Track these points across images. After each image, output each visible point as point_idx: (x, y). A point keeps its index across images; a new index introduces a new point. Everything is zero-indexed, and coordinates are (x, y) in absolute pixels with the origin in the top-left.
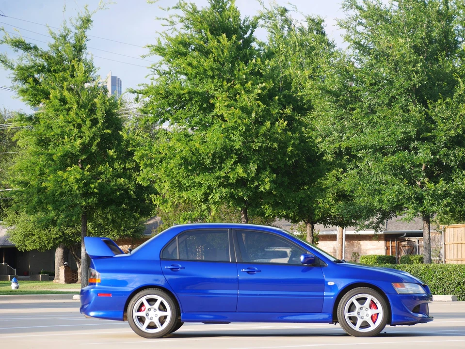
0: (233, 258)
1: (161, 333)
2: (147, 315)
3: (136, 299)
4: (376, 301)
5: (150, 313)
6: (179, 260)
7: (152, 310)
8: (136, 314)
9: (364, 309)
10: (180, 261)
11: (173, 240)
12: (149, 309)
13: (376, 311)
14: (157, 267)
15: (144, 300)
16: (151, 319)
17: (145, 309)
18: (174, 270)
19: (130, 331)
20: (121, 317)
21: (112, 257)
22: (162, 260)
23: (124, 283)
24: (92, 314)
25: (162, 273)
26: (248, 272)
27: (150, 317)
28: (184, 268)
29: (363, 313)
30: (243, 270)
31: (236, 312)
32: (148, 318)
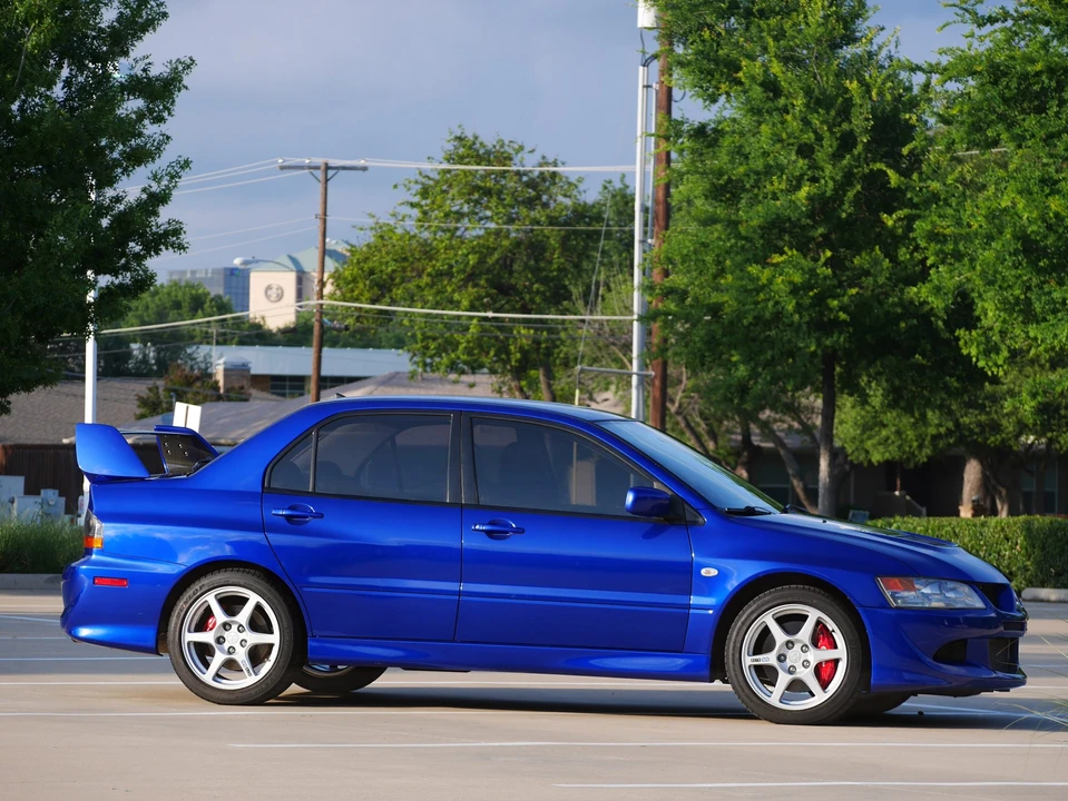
0: (456, 492)
1: (253, 692)
2: (220, 640)
3: (190, 598)
4: (831, 625)
5: (226, 634)
6: (314, 493)
7: (234, 627)
8: (191, 637)
9: (797, 647)
10: (315, 496)
11: (305, 435)
12: (226, 626)
13: (830, 654)
14: (251, 512)
15: (211, 599)
16: (229, 653)
17: (215, 624)
18: (294, 523)
19: (174, 681)
20: (151, 643)
21: (142, 479)
22: (267, 494)
23: (165, 552)
24: (84, 632)
25: (262, 527)
26: (488, 533)
27: (226, 646)
28: (322, 516)
29: (794, 656)
30: (477, 527)
31: (453, 641)
32: (222, 651)
